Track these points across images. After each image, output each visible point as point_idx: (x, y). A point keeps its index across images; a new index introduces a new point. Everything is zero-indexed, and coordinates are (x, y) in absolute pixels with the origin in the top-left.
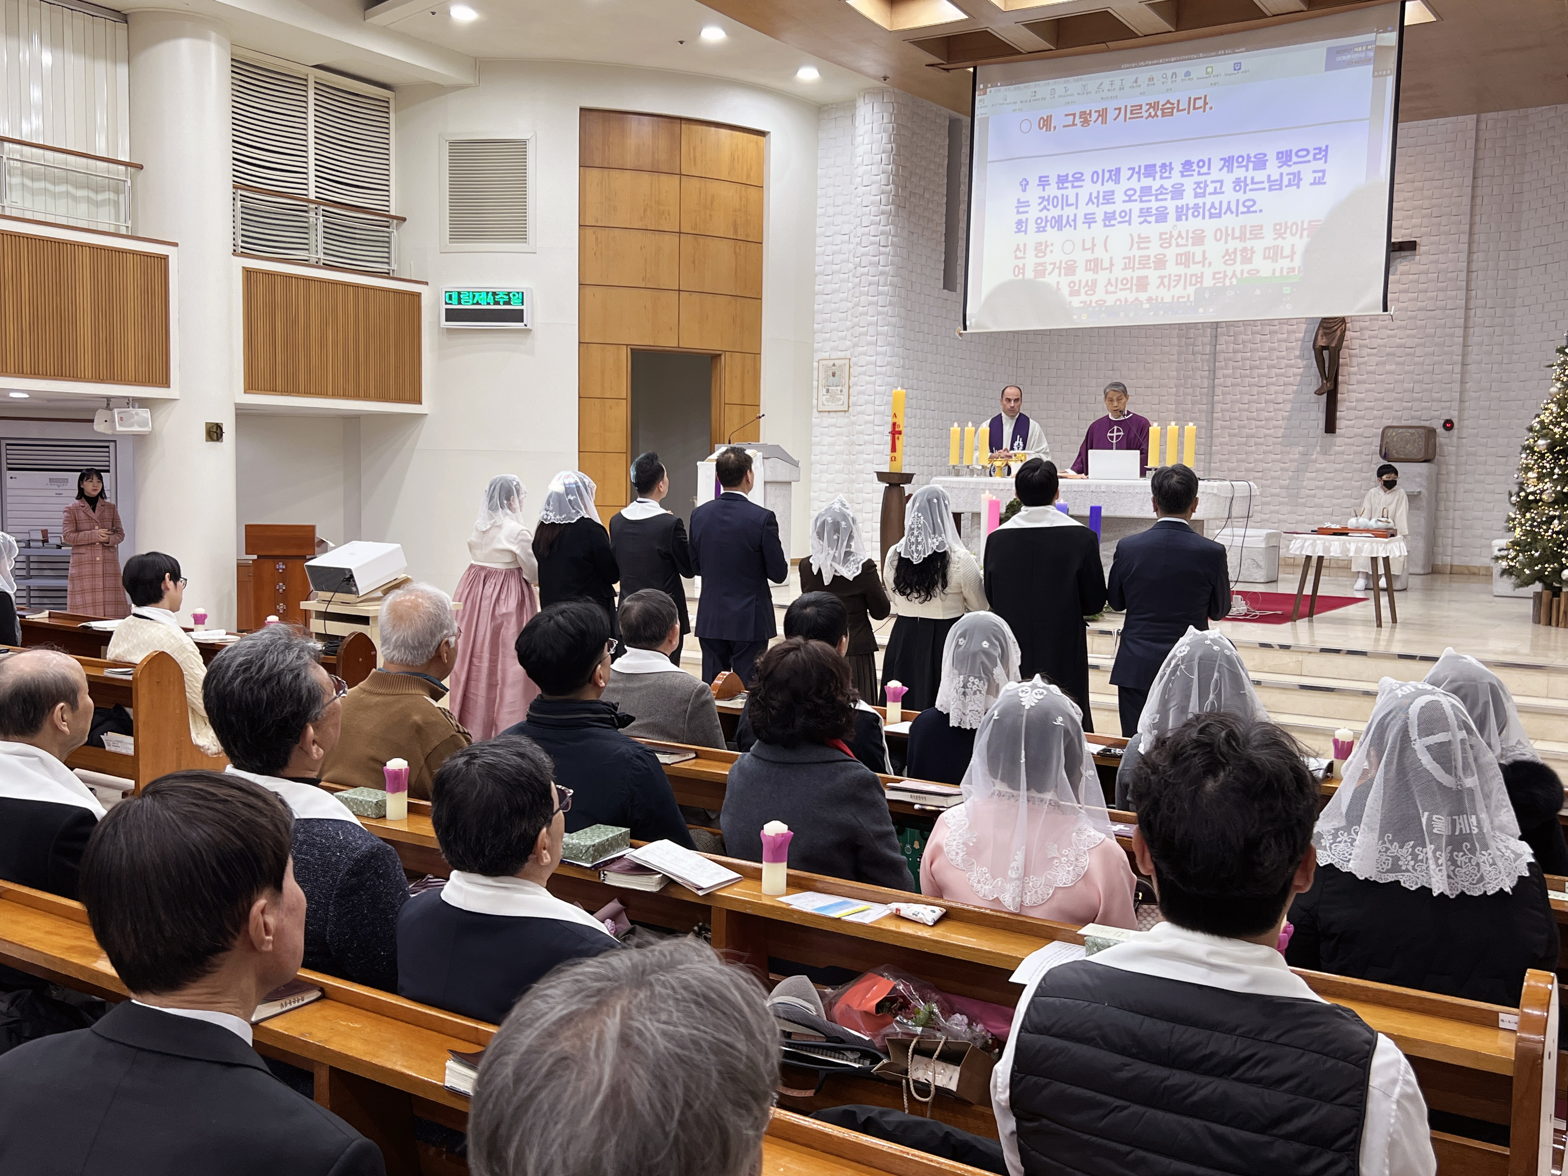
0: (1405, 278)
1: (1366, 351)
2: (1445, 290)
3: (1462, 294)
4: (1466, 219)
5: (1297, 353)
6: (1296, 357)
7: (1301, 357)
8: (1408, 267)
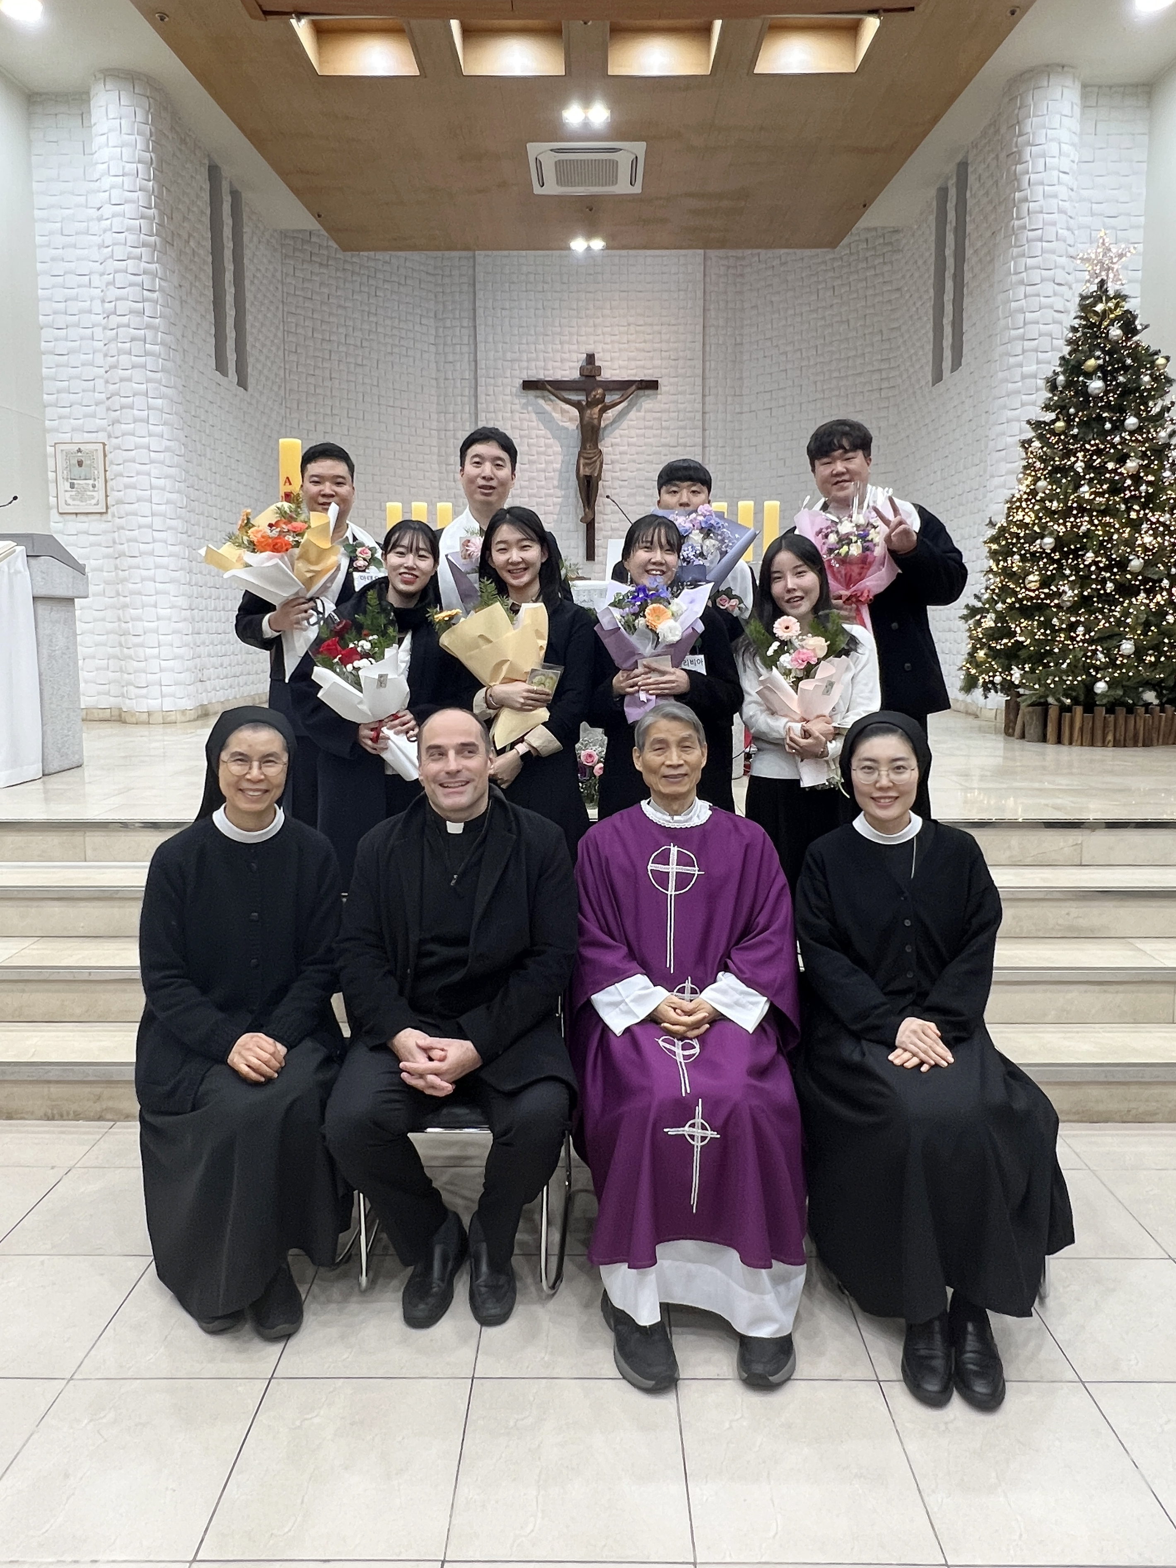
0: (649, 416)
1: (617, 483)
2: (684, 428)
3: (699, 432)
4: (699, 363)
5: (556, 483)
7: (559, 487)
8: (651, 405)
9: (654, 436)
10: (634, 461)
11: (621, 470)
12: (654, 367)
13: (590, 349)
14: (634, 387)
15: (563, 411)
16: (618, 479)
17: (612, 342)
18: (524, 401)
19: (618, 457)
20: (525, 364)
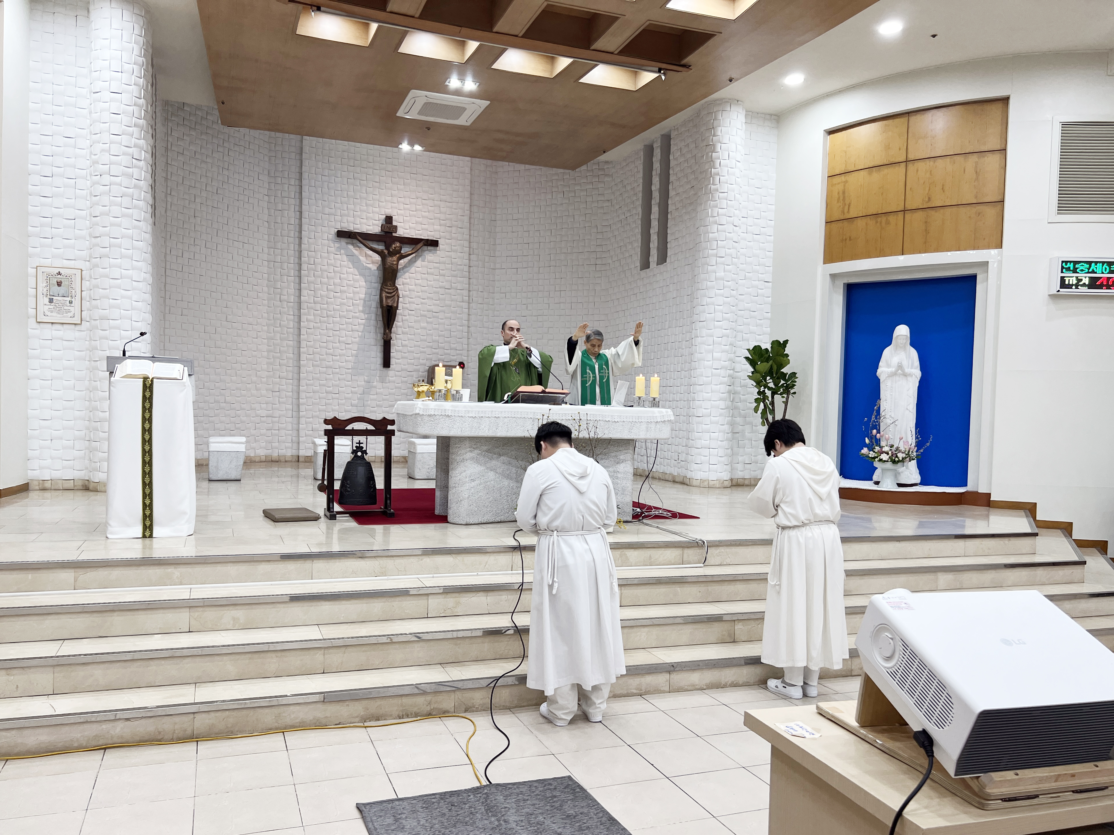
0: (431, 265)
1: (406, 312)
2: (456, 276)
3: (466, 280)
4: (466, 231)
5: (361, 308)
6: (359, 311)
7: (363, 312)
8: (432, 257)
9: (434, 280)
10: (419, 297)
11: (409, 303)
12: (435, 231)
13: (389, 212)
14: (421, 244)
15: (366, 255)
17: (404, 209)
18: (337, 245)
19: (408, 292)
20: (338, 218)
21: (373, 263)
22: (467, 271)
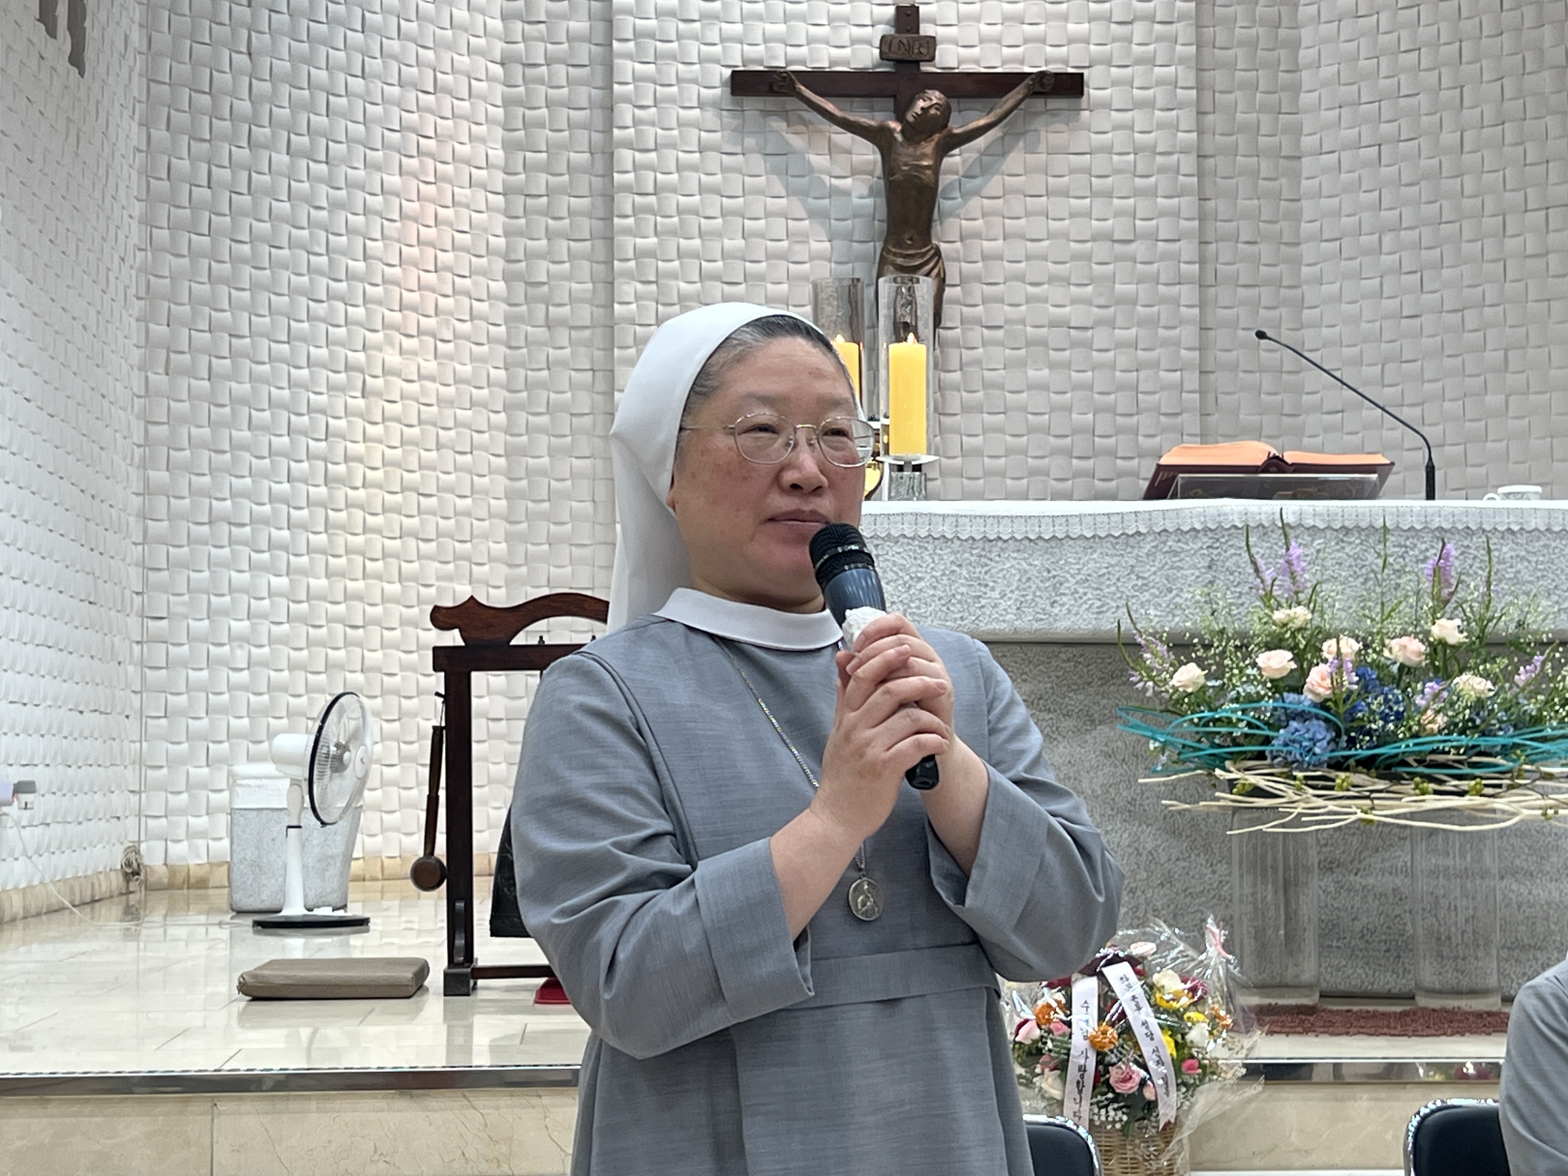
0: (1060, 163)
3: (1189, 205)
4: (1185, 31)
8: (1065, 135)
9: (1073, 215)
11: (985, 301)
12: (1070, 41)
14: (1021, 90)
15: (832, 149)
16: (978, 321)
18: (733, 122)
19: (980, 265)
20: (734, 29)
21: (855, 172)
22: (1194, 171)
